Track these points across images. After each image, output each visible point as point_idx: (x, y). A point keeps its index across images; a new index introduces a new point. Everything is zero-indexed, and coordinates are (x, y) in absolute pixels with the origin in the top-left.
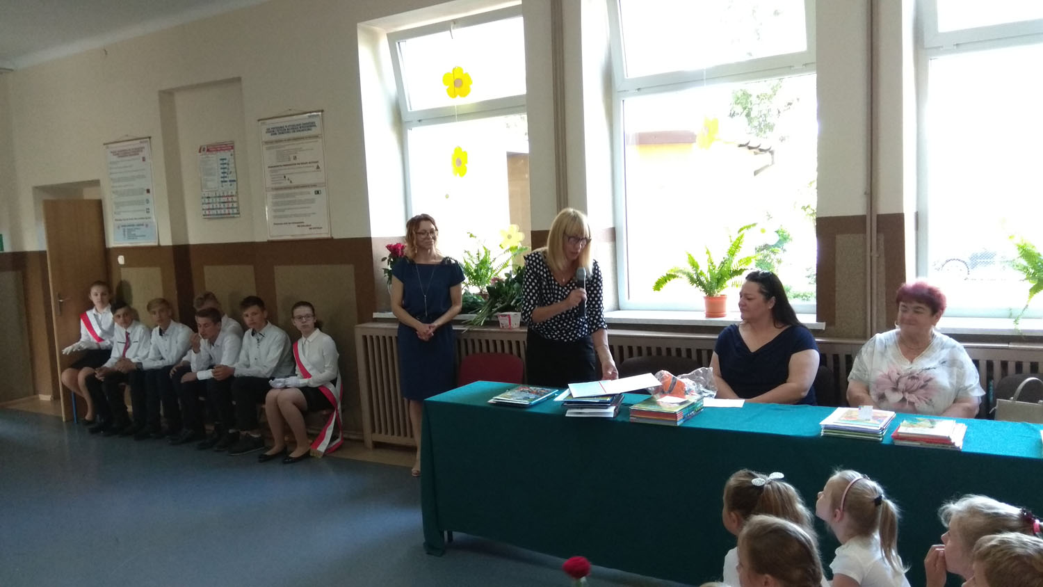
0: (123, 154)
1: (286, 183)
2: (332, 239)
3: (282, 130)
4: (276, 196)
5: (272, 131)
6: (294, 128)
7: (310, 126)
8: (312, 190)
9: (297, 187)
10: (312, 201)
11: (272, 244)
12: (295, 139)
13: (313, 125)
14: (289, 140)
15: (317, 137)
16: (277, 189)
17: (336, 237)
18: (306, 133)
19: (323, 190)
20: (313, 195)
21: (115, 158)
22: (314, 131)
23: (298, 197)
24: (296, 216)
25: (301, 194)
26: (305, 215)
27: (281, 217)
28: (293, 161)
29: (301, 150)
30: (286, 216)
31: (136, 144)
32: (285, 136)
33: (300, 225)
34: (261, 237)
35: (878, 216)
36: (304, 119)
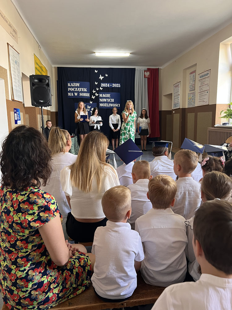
0: (176, 87)
1: (202, 91)
3: (202, 76)
4: (200, 94)
5: (200, 77)
6: (205, 75)
8: (206, 92)
9: (204, 91)
10: (206, 95)
12: (205, 78)
13: (208, 74)
14: (203, 79)
15: (209, 77)
16: (200, 92)
17: (210, 104)
18: (207, 76)
19: (208, 91)
20: (207, 93)
21: (175, 88)
22: (209, 75)
23: (204, 94)
24: (203, 99)
25: (204, 93)
26: (204, 99)
27: (200, 100)
28: (204, 84)
29: (205, 81)
30: (201, 99)
31: (178, 84)
33: (203, 101)
36: (206, 73)
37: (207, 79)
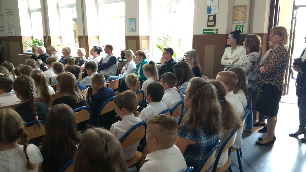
1: (9, 24)
2: (16, 37)
3: (8, 12)
4: (8, 27)
5: (6, 12)
7: (11, 12)
8: (13, 26)
9: (10, 25)
10: (13, 28)
11: (8, 37)
12: (10, 15)
14: (9, 15)
15: (13, 14)
16: (7, 25)
17: (17, 36)
18: (11, 13)
20: (13, 27)
23: (11, 27)
24: (11, 31)
27: (9, 31)
28: (10, 19)
32: (8, 14)
33: (11, 33)
34: (6, 36)
35: (85, 36)
36: (11, 10)
37: (11, 16)
